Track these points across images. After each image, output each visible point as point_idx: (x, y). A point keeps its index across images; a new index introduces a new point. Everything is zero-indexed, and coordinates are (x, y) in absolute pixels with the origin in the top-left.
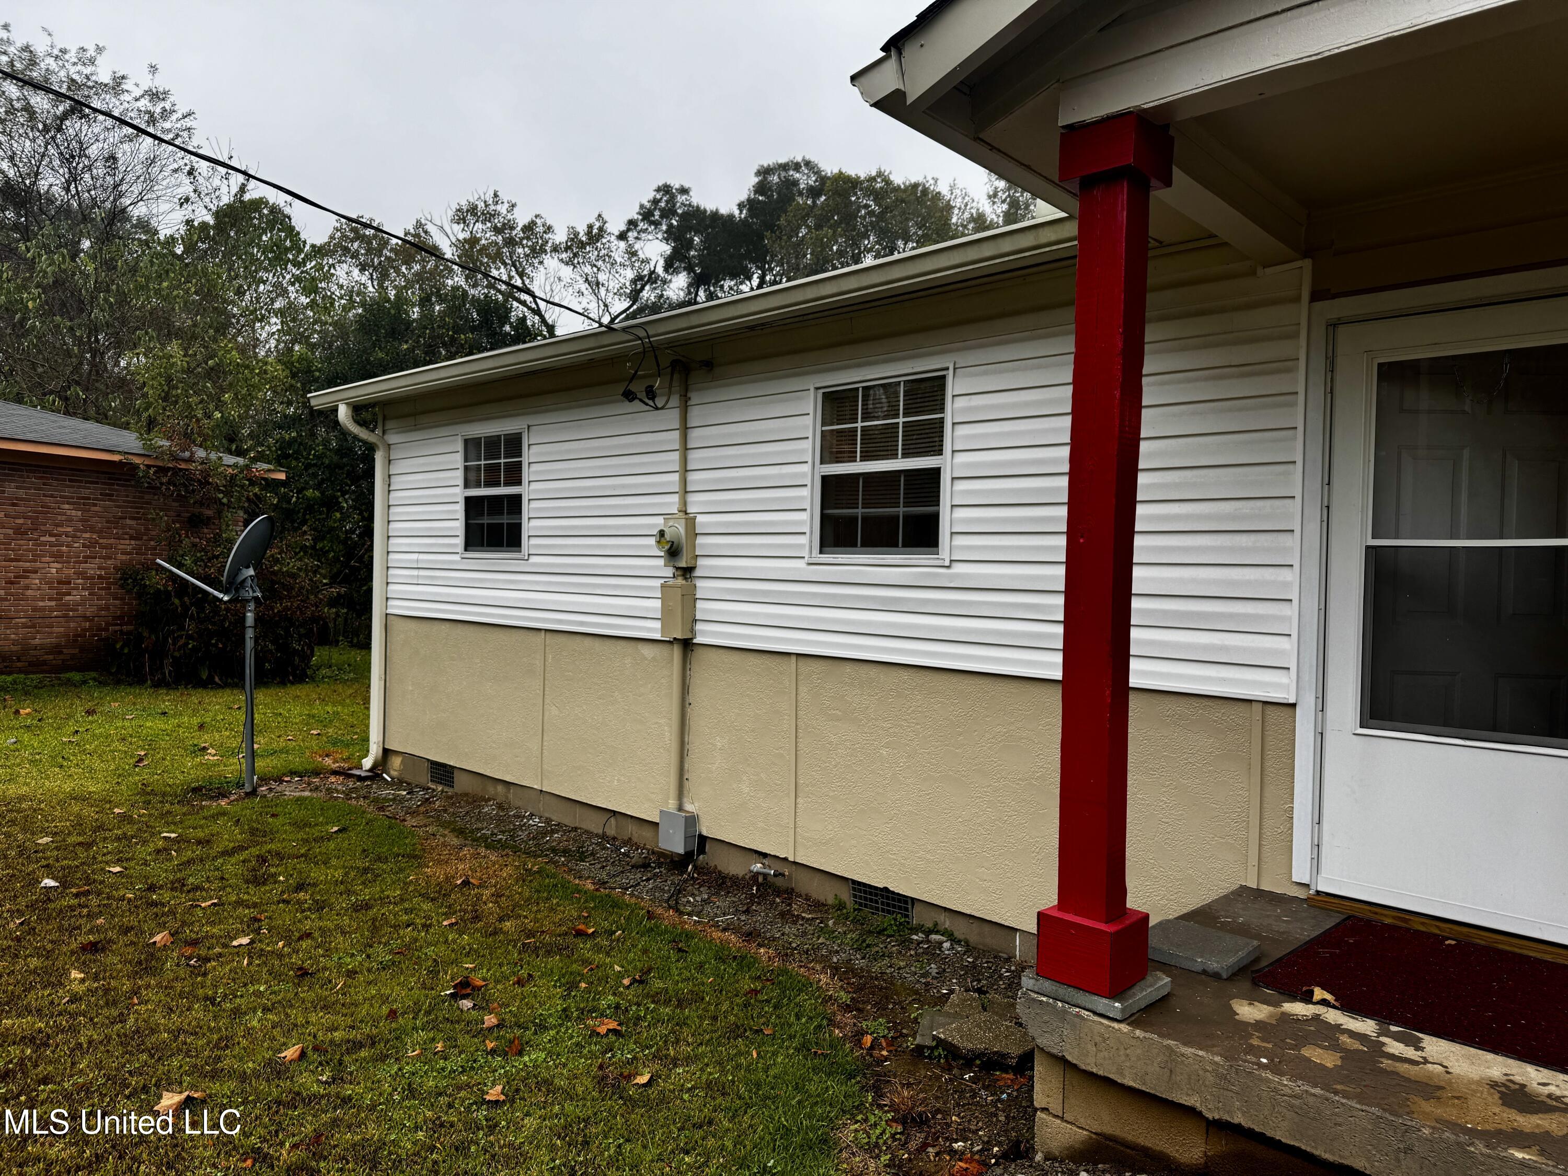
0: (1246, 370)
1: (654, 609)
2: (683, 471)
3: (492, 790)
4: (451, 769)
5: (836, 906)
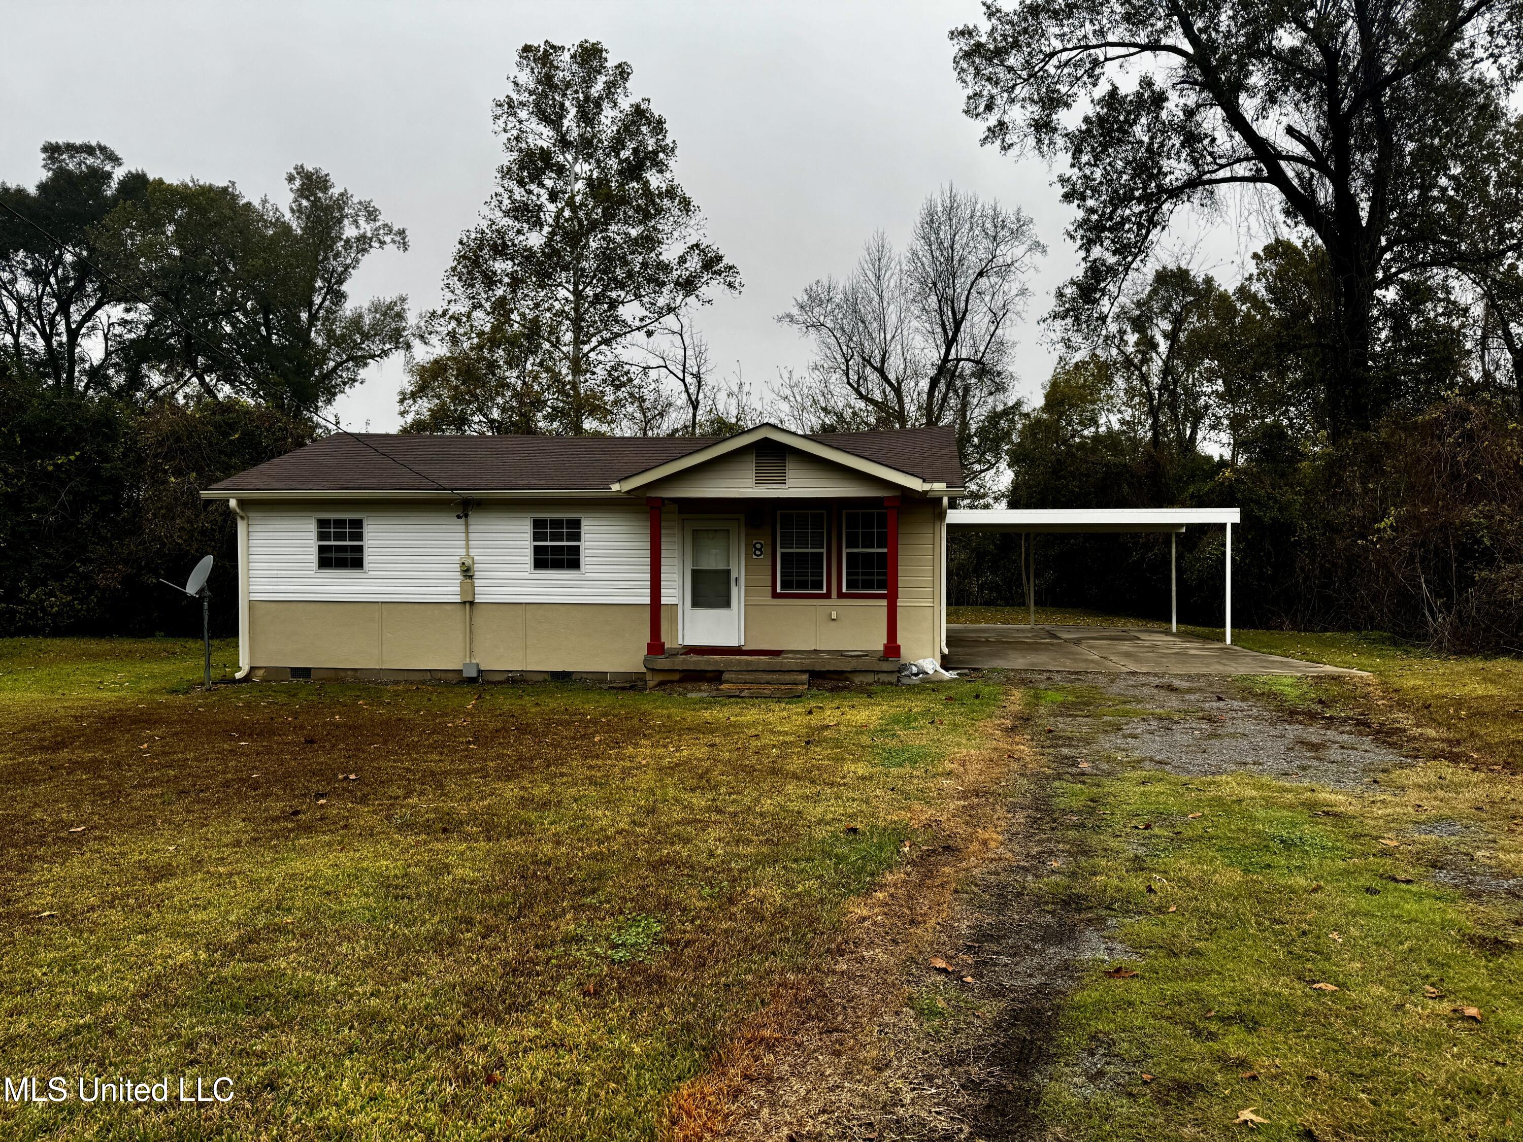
1: (457, 591)
2: (467, 540)
3: (343, 674)
4: (309, 669)
5: (545, 680)
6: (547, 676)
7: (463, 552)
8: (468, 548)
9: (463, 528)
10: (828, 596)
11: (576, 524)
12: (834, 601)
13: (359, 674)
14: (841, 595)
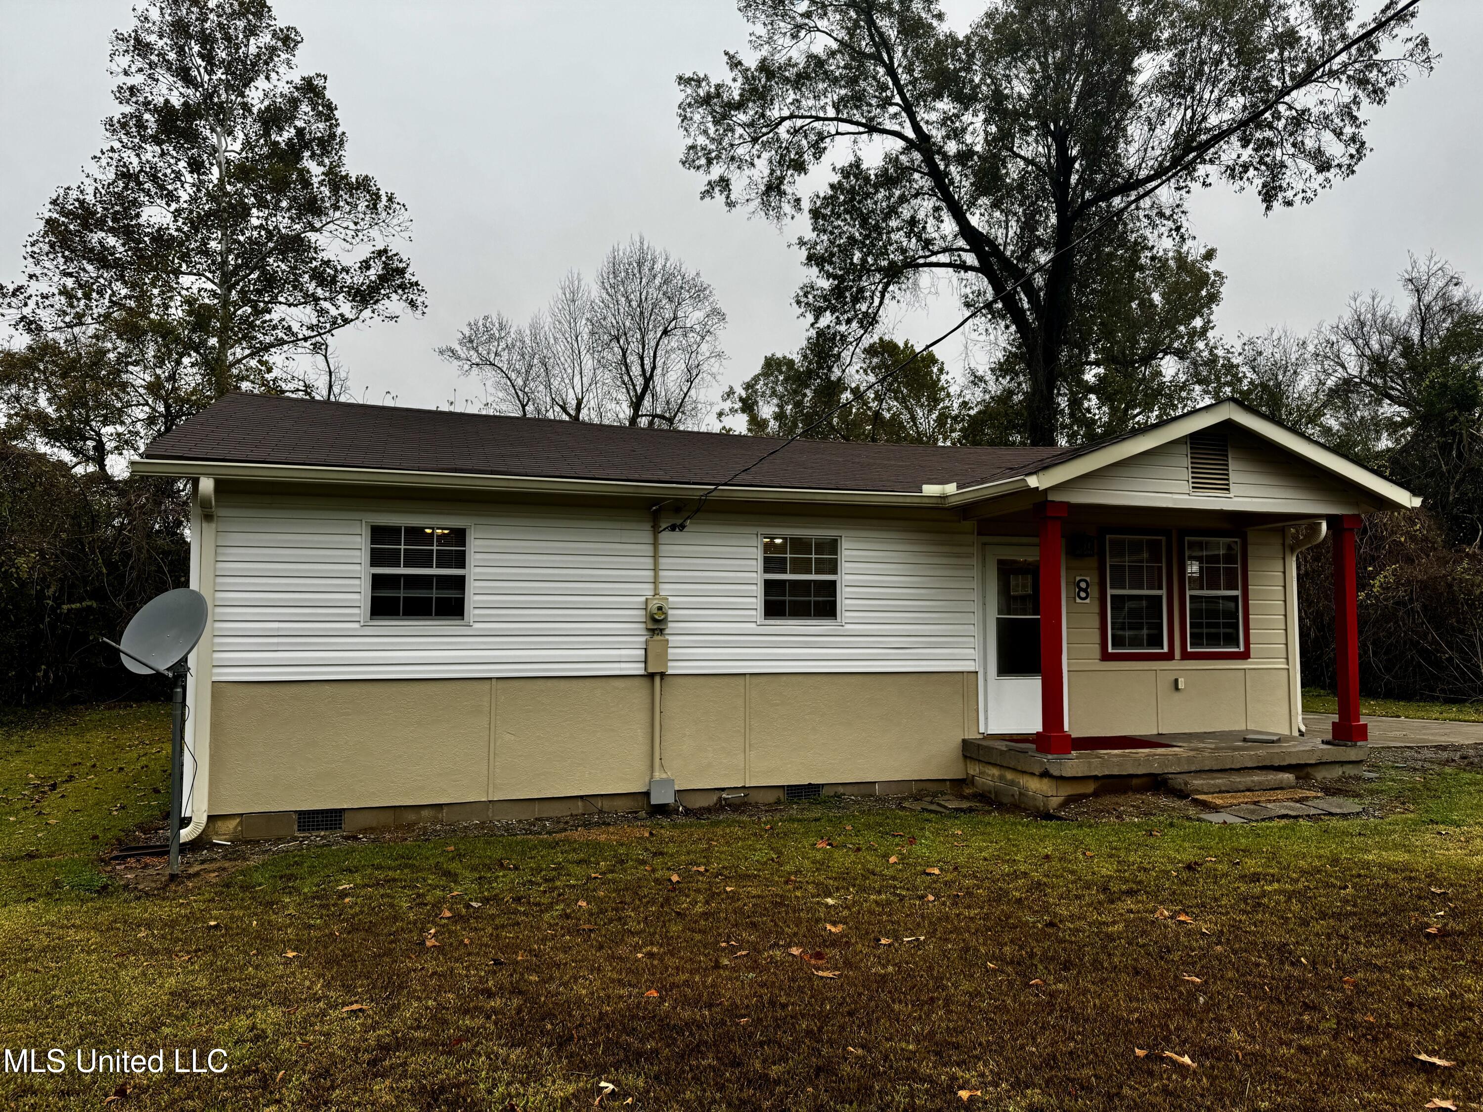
0: (958, 556)
1: (638, 656)
2: (656, 570)
3: (412, 817)
4: (338, 813)
5: (778, 802)
6: (780, 794)
7: (647, 590)
8: (655, 582)
9: (648, 549)
10: (1169, 656)
11: (832, 546)
12: (1176, 664)
13: (444, 814)
14: (1186, 656)
